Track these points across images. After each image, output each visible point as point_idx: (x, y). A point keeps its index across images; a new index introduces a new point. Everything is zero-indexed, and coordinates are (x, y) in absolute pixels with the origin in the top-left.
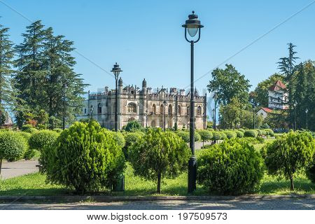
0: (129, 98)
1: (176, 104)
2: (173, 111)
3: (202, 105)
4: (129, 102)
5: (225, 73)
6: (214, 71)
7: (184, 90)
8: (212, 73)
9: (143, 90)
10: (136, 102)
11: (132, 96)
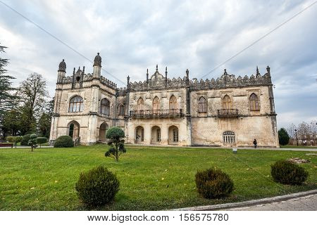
3: (260, 91)
10: (82, 94)
11: (78, 85)
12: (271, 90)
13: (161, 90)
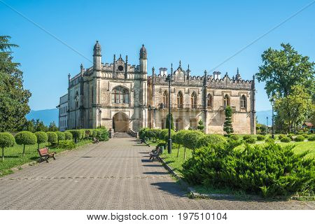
0: (114, 79)
1: (205, 92)
2: (200, 102)
3: (248, 94)
4: (114, 85)
5: (281, 55)
6: (266, 52)
7: (218, 73)
8: (263, 56)
9: (141, 66)
10: (128, 85)
11: (121, 76)
12: (254, 94)
13: (184, 86)
